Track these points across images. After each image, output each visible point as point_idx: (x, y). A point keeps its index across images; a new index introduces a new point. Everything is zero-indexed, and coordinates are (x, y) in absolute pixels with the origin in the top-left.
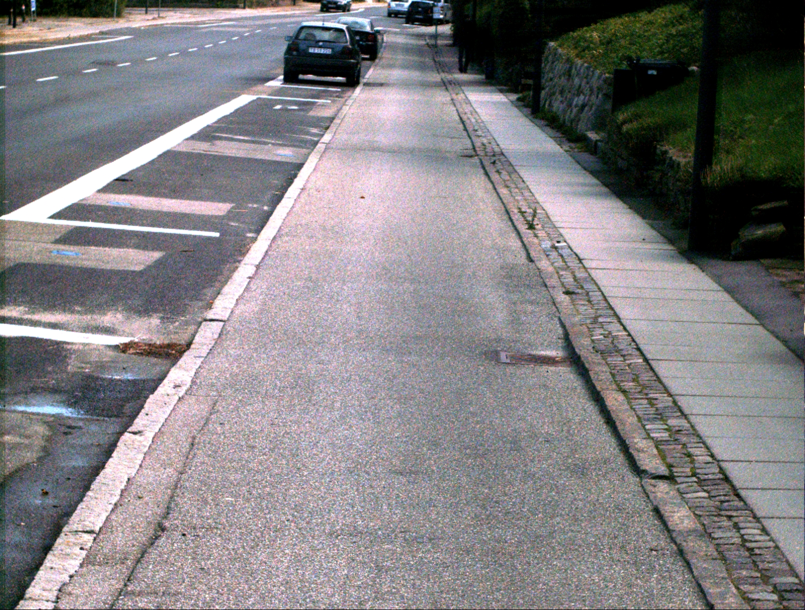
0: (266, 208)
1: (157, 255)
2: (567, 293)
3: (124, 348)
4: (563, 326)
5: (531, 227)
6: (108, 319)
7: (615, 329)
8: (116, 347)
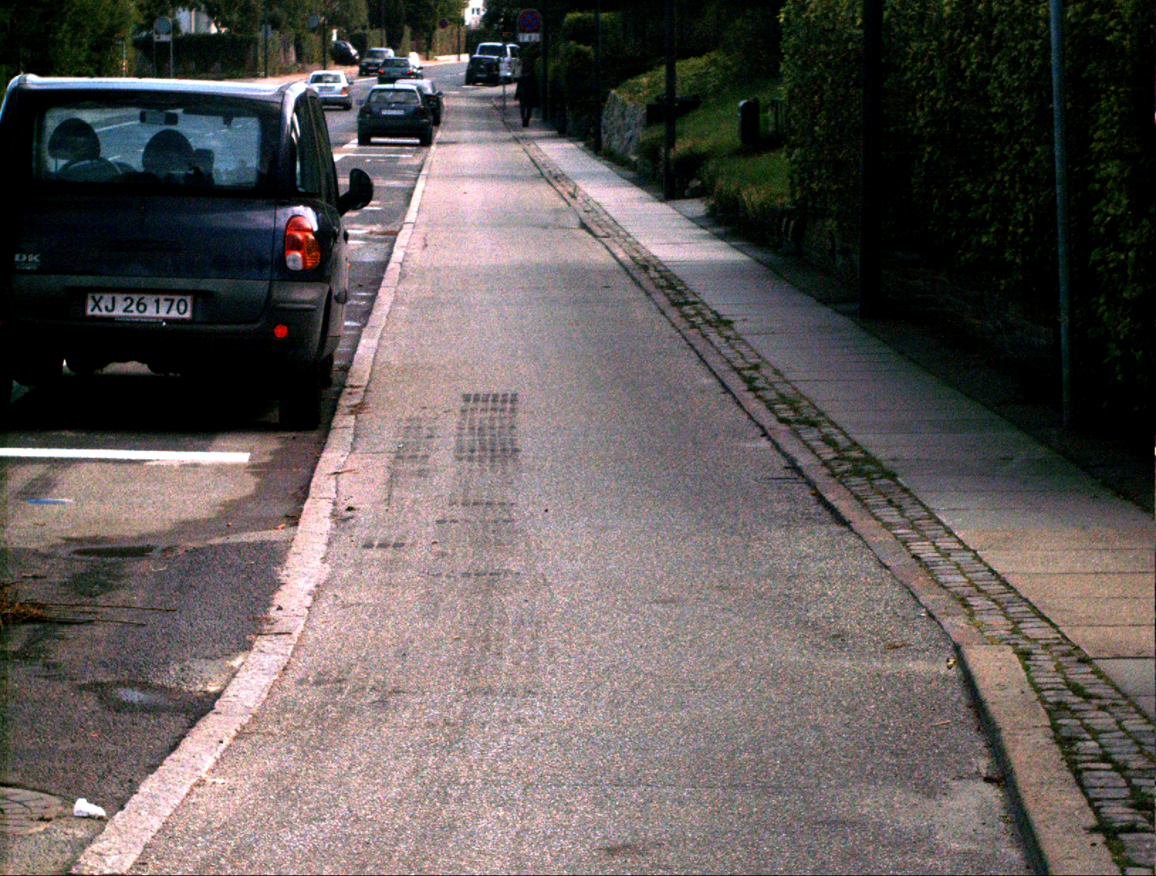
3: (371, 233)
4: (580, 219)
6: (355, 226)
8: (368, 232)
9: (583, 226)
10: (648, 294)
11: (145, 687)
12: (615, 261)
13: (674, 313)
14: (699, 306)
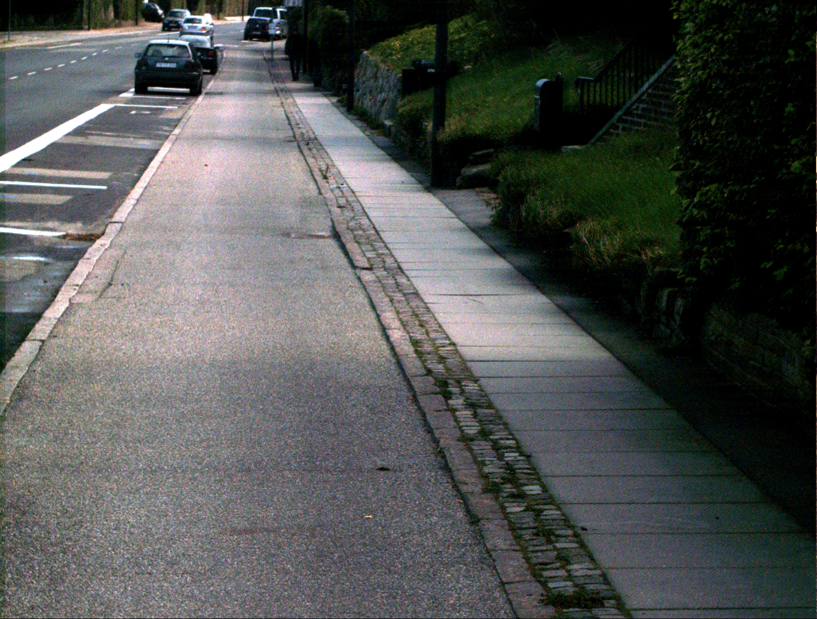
0: (136, 175)
1: (69, 197)
2: (340, 207)
3: (64, 237)
4: (332, 220)
5: (325, 177)
6: (50, 224)
7: (365, 221)
8: (59, 237)
9: (336, 235)
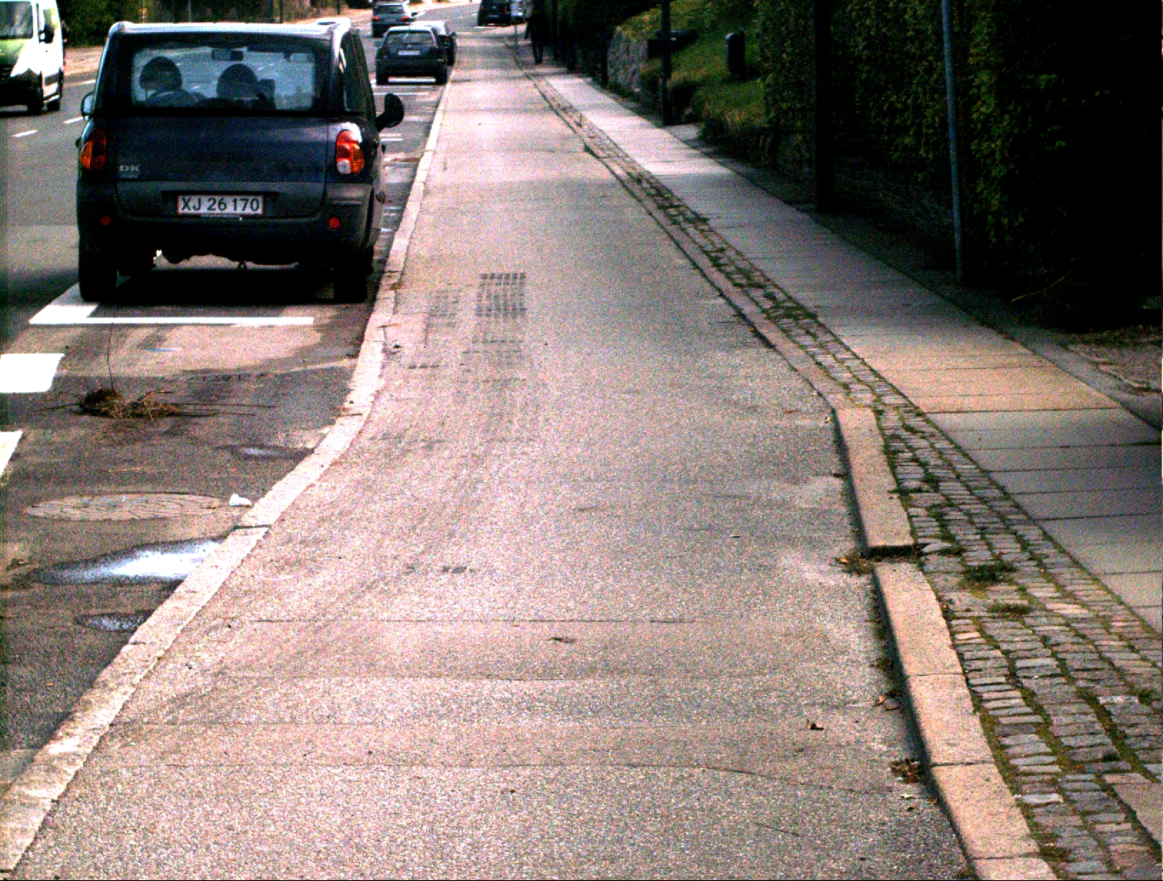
2: (590, 137)
4: (585, 143)
5: (580, 125)
9: (587, 149)
10: (640, 201)
11: (262, 447)
12: (612, 176)
13: (659, 215)
14: (682, 209)
